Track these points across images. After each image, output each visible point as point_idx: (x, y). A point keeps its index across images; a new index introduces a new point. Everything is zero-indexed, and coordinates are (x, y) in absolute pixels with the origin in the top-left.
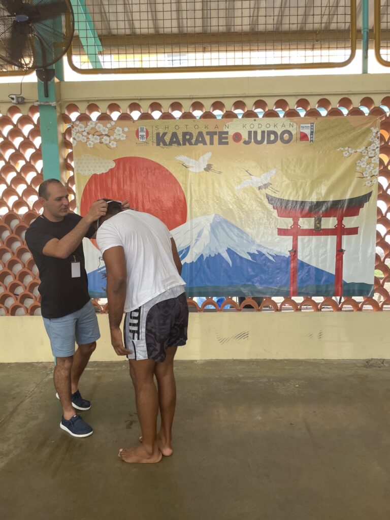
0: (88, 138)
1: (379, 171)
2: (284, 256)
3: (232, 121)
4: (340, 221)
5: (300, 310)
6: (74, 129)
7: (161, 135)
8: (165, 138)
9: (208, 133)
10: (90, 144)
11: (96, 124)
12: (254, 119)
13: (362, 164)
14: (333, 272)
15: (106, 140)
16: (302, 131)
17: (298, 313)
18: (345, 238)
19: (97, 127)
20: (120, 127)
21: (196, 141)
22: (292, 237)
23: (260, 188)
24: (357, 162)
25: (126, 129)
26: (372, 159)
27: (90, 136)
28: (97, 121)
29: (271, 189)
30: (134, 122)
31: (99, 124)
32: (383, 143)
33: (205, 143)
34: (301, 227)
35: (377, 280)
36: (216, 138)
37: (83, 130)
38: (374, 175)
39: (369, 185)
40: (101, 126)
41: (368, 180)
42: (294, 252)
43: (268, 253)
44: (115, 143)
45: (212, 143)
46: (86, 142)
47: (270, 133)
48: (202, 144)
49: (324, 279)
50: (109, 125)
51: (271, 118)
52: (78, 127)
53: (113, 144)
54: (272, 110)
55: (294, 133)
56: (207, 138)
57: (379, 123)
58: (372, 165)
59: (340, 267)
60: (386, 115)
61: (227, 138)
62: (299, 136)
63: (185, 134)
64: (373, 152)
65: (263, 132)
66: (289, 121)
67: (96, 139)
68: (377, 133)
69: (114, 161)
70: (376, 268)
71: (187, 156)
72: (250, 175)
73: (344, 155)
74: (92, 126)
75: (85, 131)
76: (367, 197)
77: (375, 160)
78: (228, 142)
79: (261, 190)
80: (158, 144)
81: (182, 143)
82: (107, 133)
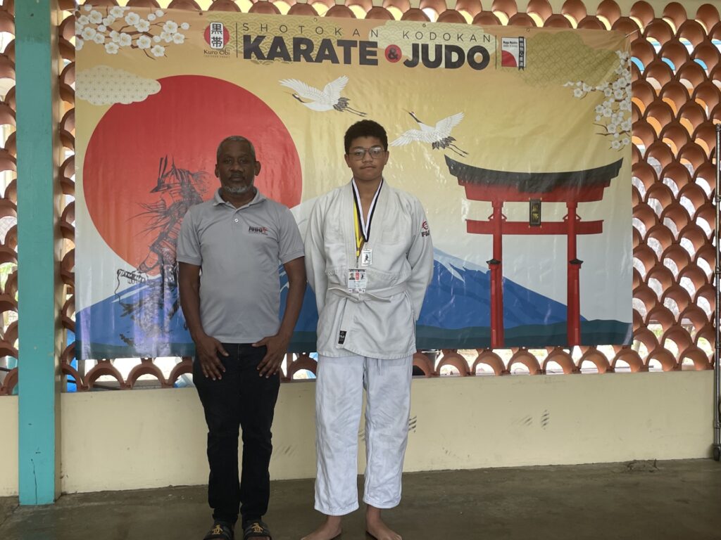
0: (109, 37)
1: (633, 125)
2: (479, 271)
3: (384, 24)
4: (572, 209)
5: (508, 372)
6: (79, 20)
7: (252, 40)
8: (260, 45)
9: (340, 43)
10: (111, 48)
11: (126, 13)
12: (423, 23)
13: (604, 111)
14: (563, 300)
15: (144, 42)
16: (504, 49)
17: (505, 378)
18: (581, 239)
19: (127, 19)
20: (173, 21)
21: (318, 55)
22: (492, 236)
23: (435, 145)
24: (597, 108)
25: (185, 26)
26: (621, 104)
27: (113, 34)
28: (129, 8)
29: (453, 148)
30: (201, 14)
31: (132, 14)
32: (636, 79)
33: (335, 60)
34: (506, 218)
35: (636, 314)
36: (355, 52)
37: (100, 23)
38: (624, 132)
39: (617, 147)
40: (137, 16)
41: (616, 139)
42: (496, 263)
43: (451, 266)
44: (163, 49)
45: (348, 60)
46: (104, 44)
47: (450, 49)
48: (330, 61)
49: (549, 313)
50: (151, 17)
51: (452, 24)
52: (90, 16)
53: (158, 51)
54: (454, 10)
55: (491, 52)
56: (339, 52)
57: (630, 45)
58: (621, 114)
59: (576, 292)
60: (640, 31)
61: (374, 53)
62: (500, 59)
63: (297, 42)
64: (622, 92)
65: (438, 48)
66: (483, 31)
67: (124, 40)
68: (626, 61)
69: (160, 81)
70: (636, 293)
71: (303, 82)
72: (418, 121)
73: (576, 95)
74: (117, 16)
75: (102, 24)
76: (614, 169)
77: (624, 105)
78: (377, 60)
79: (436, 148)
80: (247, 56)
81: (292, 56)
82: (147, 30)
